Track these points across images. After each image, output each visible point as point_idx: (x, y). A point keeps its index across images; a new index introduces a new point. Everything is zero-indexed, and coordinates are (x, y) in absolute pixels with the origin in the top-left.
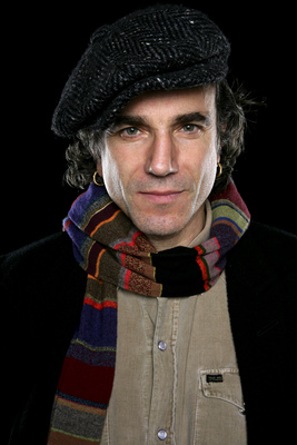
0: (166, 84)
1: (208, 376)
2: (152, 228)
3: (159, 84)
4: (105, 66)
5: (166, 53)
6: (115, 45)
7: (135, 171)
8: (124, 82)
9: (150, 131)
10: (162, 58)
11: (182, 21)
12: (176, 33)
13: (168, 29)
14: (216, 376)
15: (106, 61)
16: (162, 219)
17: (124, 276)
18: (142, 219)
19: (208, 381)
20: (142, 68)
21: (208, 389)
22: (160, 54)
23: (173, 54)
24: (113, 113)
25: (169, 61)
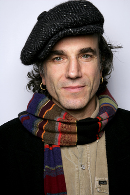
0: (74, 31)
1: (100, 181)
2: (70, 105)
3: (70, 31)
4: (44, 27)
5: (73, 18)
6: (49, 18)
7: (61, 77)
8: (54, 32)
9: (67, 58)
10: (71, 21)
11: (80, 5)
12: (78, 10)
13: (74, 9)
14: (103, 182)
15: (45, 25)
16: (75, 100)
17: (58, 138)
18: (65, 101)
19: (99, 184)
20: (62, 25)
21: (100, 188)
22: (70, 19)
23: (77, 19)
24: (49, 47)
25: (75, 22)
